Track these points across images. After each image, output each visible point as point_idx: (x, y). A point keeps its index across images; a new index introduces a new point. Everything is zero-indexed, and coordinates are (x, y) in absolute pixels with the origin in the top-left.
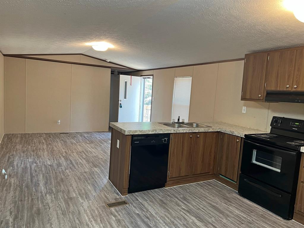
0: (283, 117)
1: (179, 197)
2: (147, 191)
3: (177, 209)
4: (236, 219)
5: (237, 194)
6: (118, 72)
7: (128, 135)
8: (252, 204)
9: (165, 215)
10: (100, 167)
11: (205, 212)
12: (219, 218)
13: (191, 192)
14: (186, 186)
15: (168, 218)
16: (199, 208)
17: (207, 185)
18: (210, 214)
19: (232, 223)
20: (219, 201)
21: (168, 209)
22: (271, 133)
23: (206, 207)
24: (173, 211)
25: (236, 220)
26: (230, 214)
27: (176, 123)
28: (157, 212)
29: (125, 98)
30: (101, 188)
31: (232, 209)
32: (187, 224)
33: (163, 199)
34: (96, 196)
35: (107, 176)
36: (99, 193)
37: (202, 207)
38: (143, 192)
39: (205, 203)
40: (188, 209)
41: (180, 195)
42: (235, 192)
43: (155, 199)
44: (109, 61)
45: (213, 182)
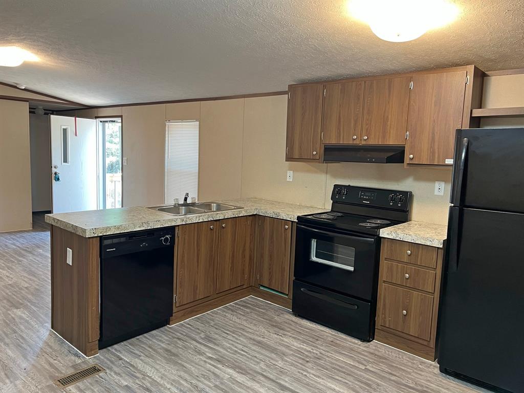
0: (348, 185)
1: (197, 338)
2: (138, 337)
3: (198, 360)
4: (297, 356)
5: (291, 313)
6: (44, 110)
7: (92, 237)
8: (314, 326)
9: (180, 376)
10: (26, 307)
11: (248, 356)
12: (271, 361)
13: (217, 325)
14: (207, 316)
15: (186, 380)
16: (236, 351)
17: (241, 308)
18: (255, 357)
19: (292, 365)
20: (266, 332)
21: (183, 363)
22: (332, 211)
23: (247, 347)
24: (192, 366)
25: (297, 359)
26: (287, 351)
27: (182, 205)
28: (163, 374)
29: (65, 161)
30: (38, 350)
31: (288, 341)
32: (222, 383)
33: (170, 348)
34: (28, 369)
35: (47, 322)
36: (35, 360)
37: (241, 347)
38: (129, 341)
39: (244, 340)
40: (217, 356)
41: (199, 334)
42: (286, 312)
43: (154, 350)
44: (23, 88)
45: (250, 299)
